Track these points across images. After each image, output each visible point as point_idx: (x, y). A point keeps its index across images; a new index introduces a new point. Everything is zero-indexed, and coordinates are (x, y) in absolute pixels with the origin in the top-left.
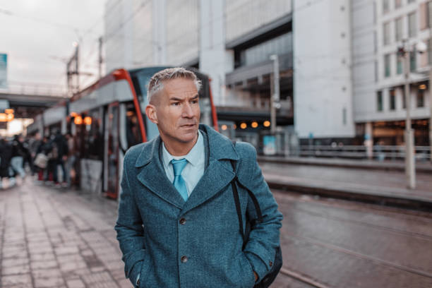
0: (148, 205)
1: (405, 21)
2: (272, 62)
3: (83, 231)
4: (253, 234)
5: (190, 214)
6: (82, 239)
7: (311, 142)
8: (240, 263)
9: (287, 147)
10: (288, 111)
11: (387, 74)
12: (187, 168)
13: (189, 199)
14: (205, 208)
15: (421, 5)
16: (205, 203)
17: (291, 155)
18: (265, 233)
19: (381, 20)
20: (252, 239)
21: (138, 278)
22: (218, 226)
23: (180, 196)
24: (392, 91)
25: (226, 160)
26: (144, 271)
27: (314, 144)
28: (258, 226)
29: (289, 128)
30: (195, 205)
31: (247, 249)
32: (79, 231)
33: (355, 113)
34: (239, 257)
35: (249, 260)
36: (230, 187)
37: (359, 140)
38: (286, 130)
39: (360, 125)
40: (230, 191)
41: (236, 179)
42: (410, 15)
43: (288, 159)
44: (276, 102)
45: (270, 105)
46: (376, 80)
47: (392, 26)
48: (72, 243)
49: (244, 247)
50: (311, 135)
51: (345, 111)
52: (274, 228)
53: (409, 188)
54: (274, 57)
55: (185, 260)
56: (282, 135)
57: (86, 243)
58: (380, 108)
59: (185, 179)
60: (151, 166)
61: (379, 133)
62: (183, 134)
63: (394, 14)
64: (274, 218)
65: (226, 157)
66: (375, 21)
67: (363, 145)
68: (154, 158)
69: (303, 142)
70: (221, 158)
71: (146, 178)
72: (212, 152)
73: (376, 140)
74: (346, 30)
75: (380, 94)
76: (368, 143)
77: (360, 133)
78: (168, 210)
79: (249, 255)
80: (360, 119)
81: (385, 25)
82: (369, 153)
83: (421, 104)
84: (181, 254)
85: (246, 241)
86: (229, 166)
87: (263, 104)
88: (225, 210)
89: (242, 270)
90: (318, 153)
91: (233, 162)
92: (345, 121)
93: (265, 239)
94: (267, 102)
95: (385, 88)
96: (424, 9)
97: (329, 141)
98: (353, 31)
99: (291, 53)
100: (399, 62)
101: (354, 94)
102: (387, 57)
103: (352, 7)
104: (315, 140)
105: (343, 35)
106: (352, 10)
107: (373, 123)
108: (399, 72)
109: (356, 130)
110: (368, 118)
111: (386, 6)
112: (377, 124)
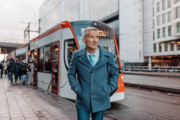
0: (81, 68)
1: (166, 15)
4: (111, 79)
5: (94, 71)
8: (107, 86)
11: (159, 37)
12: (94, 57)
13: (94, 67)
14: (99, 69)
15: (174, 9)
16: (99, 68)
18: (114, 79)
19: (156, 14)
20: (111, 80)
21: (76, 89)
22: (102, 75)
23: (92, 65)
24: (160, 44)
25: (105, 56)
26: (78, 87)
27: (128, 65)
28: (112, 77)
30: (96, 68)
31: (109, 82)
33: (144, 53)
34: (107, 84)
35: (110, 86)
36: (106, 64)
37: (146, 64)
39: (146, 58)
40: (106, 65)
41: (108, 62)
42: (169, 13)
46: (154, 39)
49: (108, 82)
50: (127, 61)
51: (140, 52)
52: (117, 78)
55: (92, 84)
58: (155, 51)
59: (93, 60)
60: (84, 56)
61: (154, 61)
62: (93, 47)
63: (162, 12)
64: (117, 75)
65: (106, 55)
66: (153, 15)
67: (148, 66)
68: (85, 53)
70: (104, 55)
71: (82, 59)
72: (102, 53)
73: (153, 64)
74: (141, 19)
75: (155, 45)
76: (150, 65)
77: (146, 61)
78: (88, 69)
79: (110, 84)
80: (146, 55)
81: (158, 17)
82: (150, 69)
84: (91, 82)
85: (109, 80)
86: (106, 58)
88: (104, 70)
89: (108, 88)
91: (108, 57)
92: (140, 56)
93: (114, 80)
95: (157, 43)
96: (175, 10)
97: (134, 64)
98: (143, 19)
99: (118, 28)
100: (164, 32)
101: (144, 45)
102: (159, 30)
103: (143, 10)
104: (128, 63)
105: (140, 21)
106: (143, 11)
107: (152, 57)
108: (164, 36)
109: (144, 59)
110: (150, 55)
111: (158, 9)
112: (153, 57)
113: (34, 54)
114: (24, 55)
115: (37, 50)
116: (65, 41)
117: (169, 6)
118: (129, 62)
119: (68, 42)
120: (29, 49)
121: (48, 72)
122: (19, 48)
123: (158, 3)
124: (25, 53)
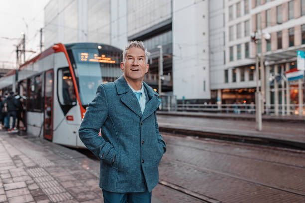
1: (243, 26)
2: (159, 50)
3: (30, 168)
6: (29, 175)
7: (184, 102)
9: (169, 105)
10: (169, 82)
11: (231, 59)
15: (253, 16)
17: (171, 110)
19: (228, 25)
24: (234, 69)
27: (185, 103)
29: (170, 93)
32: (26, 168)
33: (211, 84)
37: (214, 100)
38: (168, 94)
39: (214, 91)
42: (246, 22)
43: (170, 112)
44: (162, 76)
45: (158, 78)
46: (225, 63)
47: (235, 29)
48: (21, 178)
50: (184, 97)
51: (205, 82)
53: (257, 130)
54: (160, 47)
56: (166, 97)
57: (33, 178)
58: (227, 81)
61: (225, 96)
63: (236, 21)
66: (224, 26)
67: (216, 104)
68: (130, 89)
69: (180, 102)
71: (126, 100)
73: (224, 101)
74: (206, 31)
75: (226, 71)
76: (219, 103)
77: (214, 96)
80: (214, 87)
81: (231, 27)
82: (219, 109)
83: (251, 78)
84: (141, 140)
87: (153, 77)
90: (188, 109)
92: (205, 89)
94: (155, 76)
95: (230, 68)
96: (254, 18)
97: (195, 101)
98: (210, 31)
99: (172, 44)
100: (239, 52)
101: (210, 71)
102: (231, 48)
103: (210, 16)
104: (186, 100)
105: (204, 34)
106: (210, 18)
107: (222, 90)
108: (239, 57)
109: (212, 94)
110: (219, 87)
111: (231, 16)
112: (224, 91)
113: (23, 85)
114: (11, 87)
115: (26, 81)
116: (59, 69)
117: (246, 12)
118: (187, 97)
119: (63, 71)
120: (17, 79)
121: (39, 111)
122: (5, 75)
123: (231, 7)
124: (12, 85)
